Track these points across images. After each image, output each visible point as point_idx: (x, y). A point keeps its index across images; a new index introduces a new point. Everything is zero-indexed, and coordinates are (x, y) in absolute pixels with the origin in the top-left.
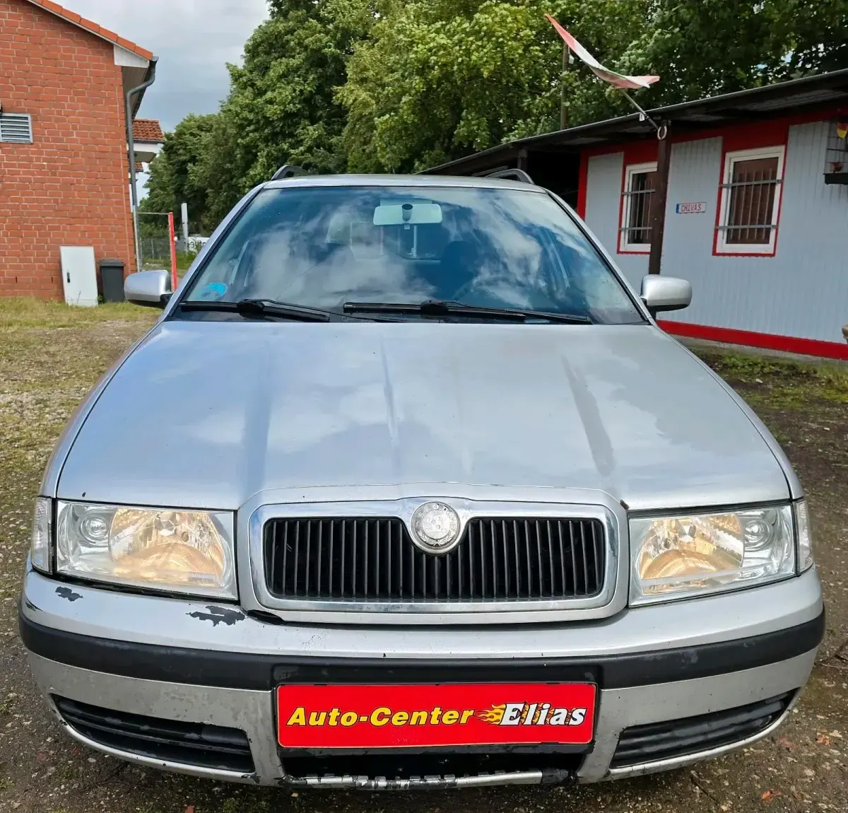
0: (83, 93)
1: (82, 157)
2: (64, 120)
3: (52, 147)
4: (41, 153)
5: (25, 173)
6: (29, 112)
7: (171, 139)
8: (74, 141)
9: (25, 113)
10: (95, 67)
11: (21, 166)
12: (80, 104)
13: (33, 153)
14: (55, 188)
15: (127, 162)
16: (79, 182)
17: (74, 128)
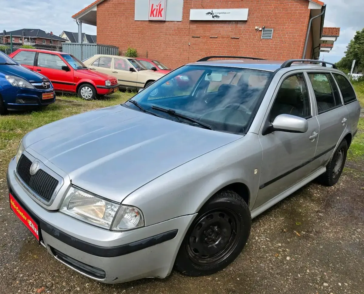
0: (293, 20)
1: (287, 44)
2: (284, 30)
3: (278, 40)
4: (273, 42)
5: (266, 49)
6: (273, 28)
7: (359, 34)
8: (286, 38)
9: (272, 28)
10: (300, 10)
11: (266, 47)
12: (291, 25)
13: (271, 42)
14: (275, 55)
15: (303, 46)
16: (284, 52)
17: (287, 33)
